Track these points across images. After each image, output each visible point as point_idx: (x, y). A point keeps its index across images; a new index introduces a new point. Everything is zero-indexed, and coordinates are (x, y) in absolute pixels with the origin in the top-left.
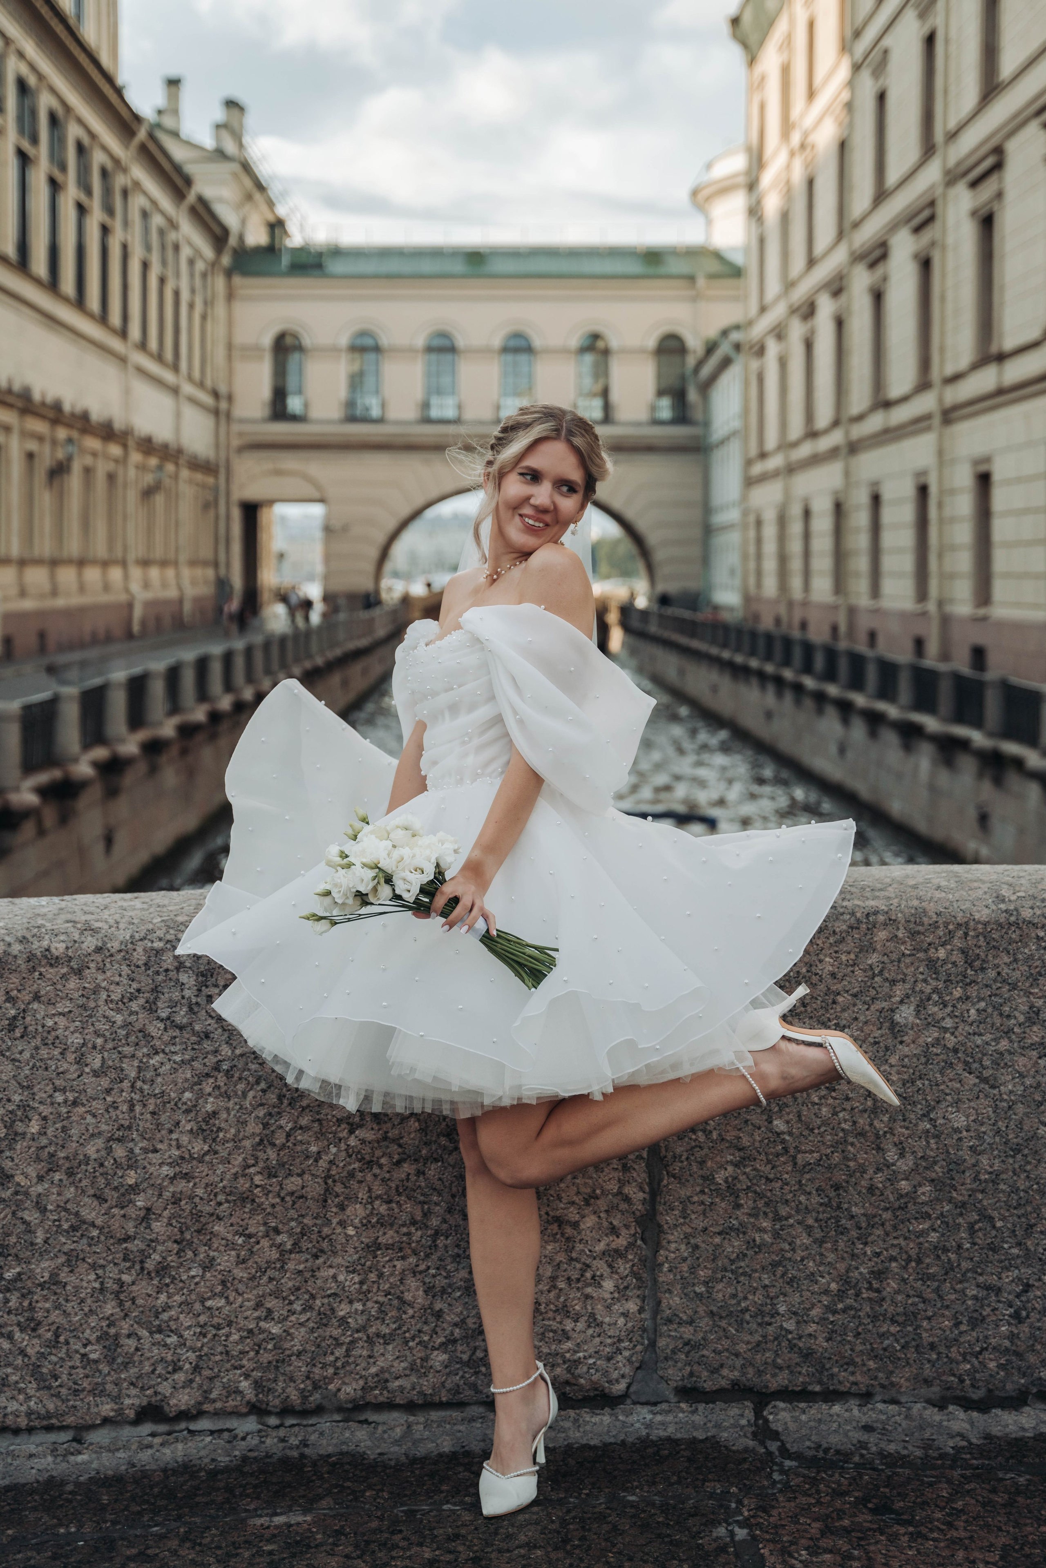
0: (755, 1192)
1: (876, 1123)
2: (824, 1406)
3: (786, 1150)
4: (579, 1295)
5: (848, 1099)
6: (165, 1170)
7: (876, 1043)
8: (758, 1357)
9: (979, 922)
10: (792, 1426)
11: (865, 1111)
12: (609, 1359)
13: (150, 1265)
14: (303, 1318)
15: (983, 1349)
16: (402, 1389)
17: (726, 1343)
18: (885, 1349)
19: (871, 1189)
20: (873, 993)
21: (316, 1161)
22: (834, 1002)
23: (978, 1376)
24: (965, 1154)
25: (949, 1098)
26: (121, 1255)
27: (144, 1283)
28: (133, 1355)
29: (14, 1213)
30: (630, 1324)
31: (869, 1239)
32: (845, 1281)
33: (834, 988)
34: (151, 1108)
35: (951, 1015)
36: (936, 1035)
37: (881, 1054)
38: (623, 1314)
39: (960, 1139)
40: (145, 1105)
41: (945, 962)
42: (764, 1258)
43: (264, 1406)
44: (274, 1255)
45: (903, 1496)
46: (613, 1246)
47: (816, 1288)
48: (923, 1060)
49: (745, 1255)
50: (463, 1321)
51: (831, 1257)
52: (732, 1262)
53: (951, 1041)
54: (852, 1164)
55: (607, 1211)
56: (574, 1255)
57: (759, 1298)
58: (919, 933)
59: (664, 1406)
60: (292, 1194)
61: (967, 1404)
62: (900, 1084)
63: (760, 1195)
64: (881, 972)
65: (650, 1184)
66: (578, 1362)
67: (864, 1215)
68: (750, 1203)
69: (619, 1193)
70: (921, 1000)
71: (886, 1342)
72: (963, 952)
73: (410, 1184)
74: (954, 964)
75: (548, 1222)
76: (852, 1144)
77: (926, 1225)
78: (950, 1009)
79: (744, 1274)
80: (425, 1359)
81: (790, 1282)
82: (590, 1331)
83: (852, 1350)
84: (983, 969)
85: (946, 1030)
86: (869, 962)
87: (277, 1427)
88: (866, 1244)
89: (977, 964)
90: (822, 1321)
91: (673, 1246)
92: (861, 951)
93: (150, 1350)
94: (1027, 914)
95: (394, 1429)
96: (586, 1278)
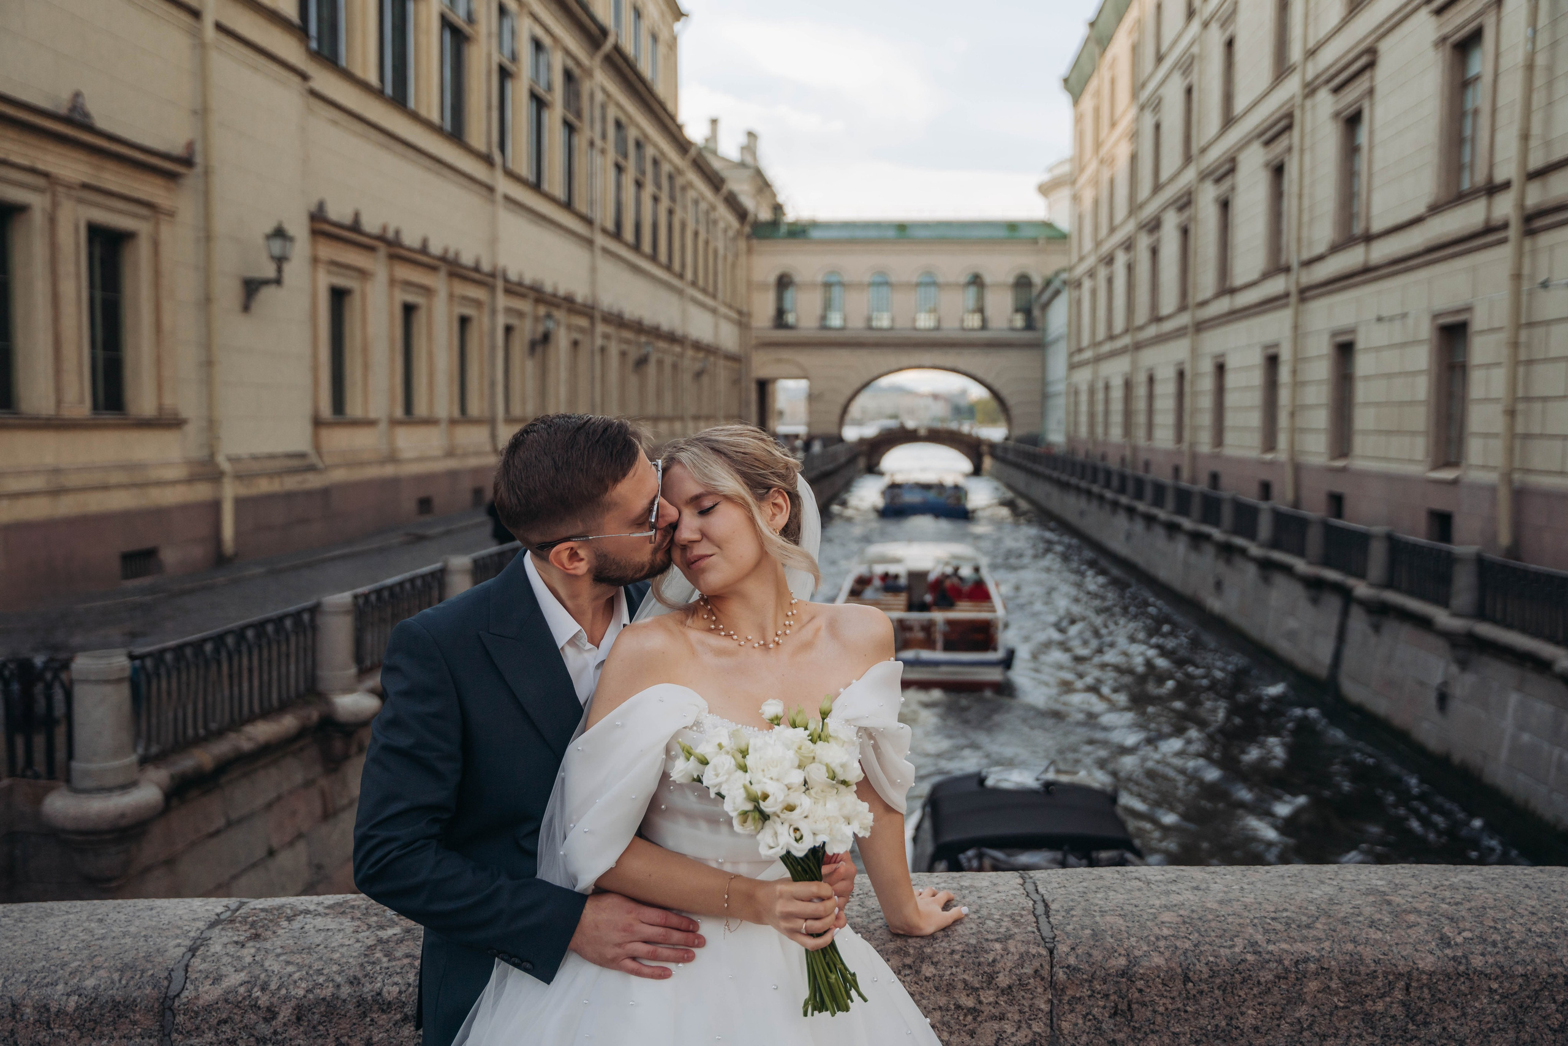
9: (1424, 972)
41: (1383, 1015)
58: (1354, 983)
64: (1310, 1027)
72: (1404, 1005)
74: (1393, 1017)
84: (1426, 1024)
86: (1297, 1015)
89: (1420, 1018)
92: (1289, 1002)
94: (1477, 962)
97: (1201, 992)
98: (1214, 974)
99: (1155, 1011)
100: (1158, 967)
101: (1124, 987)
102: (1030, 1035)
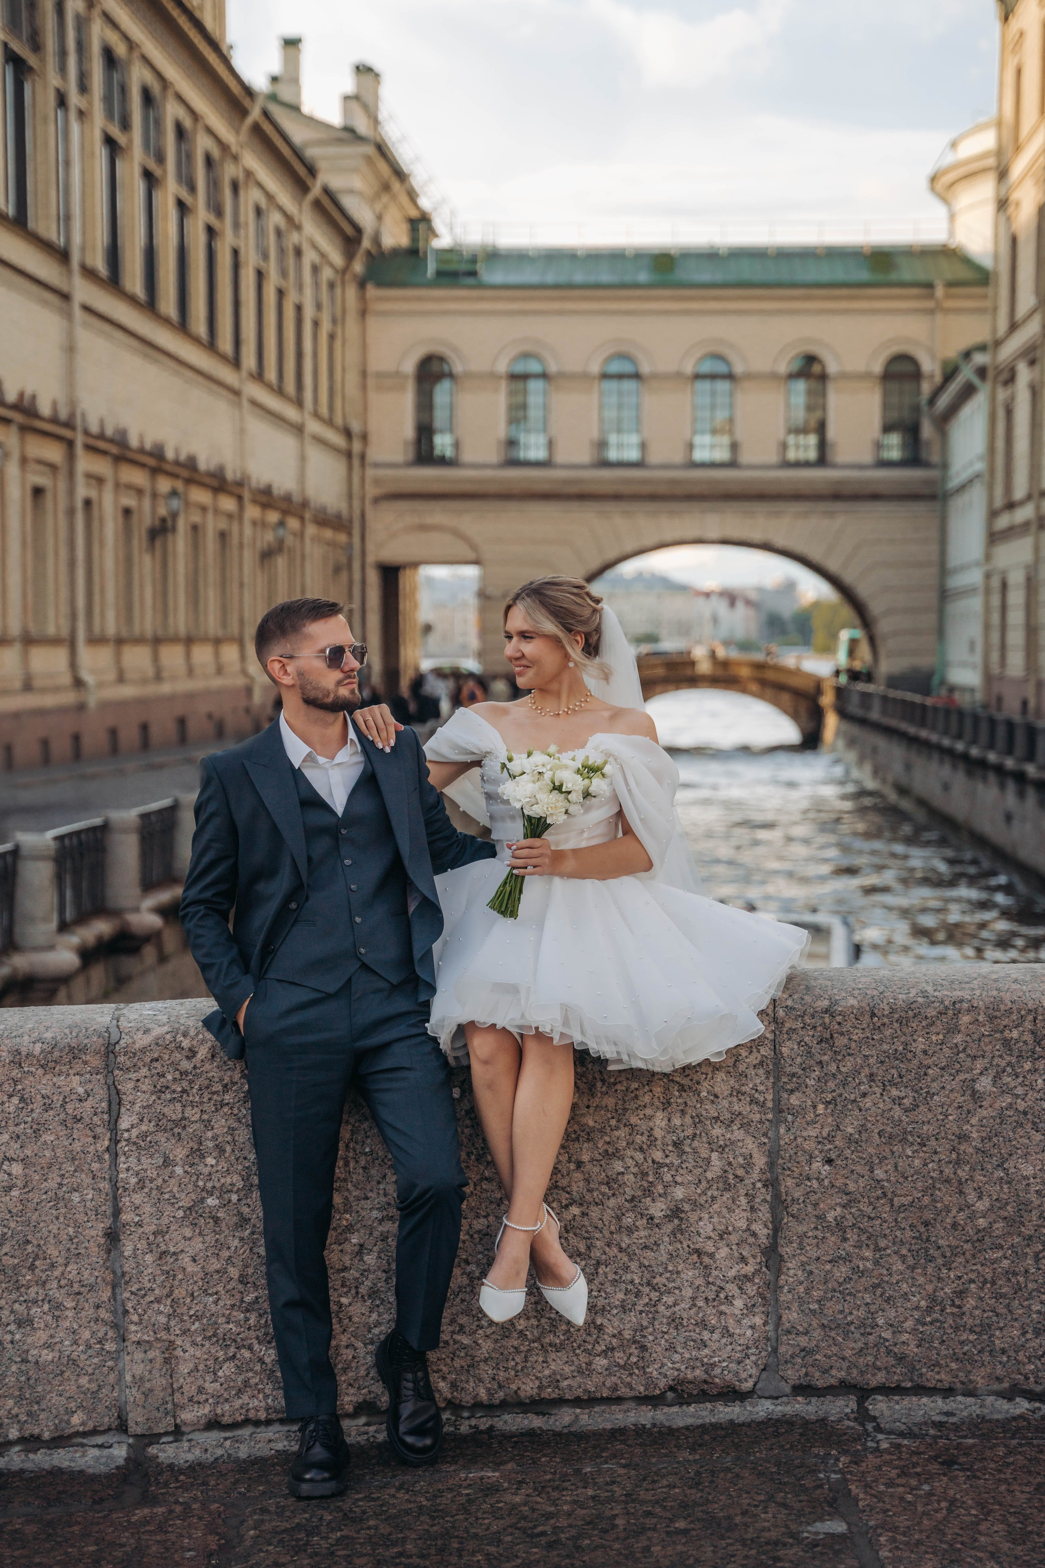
0: (859, 1228)
1: (959, 1172)
2: (914, 1398)
3: (885, 1194)
4: (714, 1311)
5: (936, 1153)
6: (375, 1214)
7: (960, 1107)
8: (861, 1360)
10: (887, 1413)
11: (950, 1162)
12: (739, 1363)
13: (363, 1290)
14: (489, 1331)
16: (570, 1387)
17: (835, 1349)
18: (965, 1354)
19: (955, 1225)
20: (957, 1066)
21: (499, 1205)
22: (926, 1074)
23: (1040, 1374)
24: (1033, 1197)
25: (1019, 1151)
26: (339, 1282)
27: (359, 1304)
28: (351, 1361)
29: (251, 1249)
30: (756, 1335)
31: (953, 1265)
32: (933, 1299)
33: (925, 1062)
34: (363, 1163)
35: (1022, 1084)
36: (1009, 1100)
37: (964, 1116)
38: (751, 1327)
39: (1028, 1185)
40: (357, 1162)
41: (1017, 1041)
42: (866, 1281)
43: (457, 1402)
44: (465, 1281)
45: (966, 1454)
46: (743, 1272)
47: (909, 1305)
48: (998, 1121)
49: (851, 1279)
50: (620, 1333)
51: (921, 1280)
52: (840, 1284)
53: (1021, 1105)
54: (939, 1205)
55: (737, 1244)
56: (711, 1280)
57: (862, 1313)
58: (996, 1017)
59: (785, 1399)
60: (479, 1232)
61: (1031, 1396)
62: (979, 1140)
63: (863, 1231)
64: (964, 1050)
65: (772, 1222)
66: (714, 1365)
67: (949, 1246)
68: (855, 1237)
69: (748, 1229)
70: (998, 1072)
71: (966, 1348)
72: (1033, 1033)
73: (575, 1224)
74: (1025, 1042)
75: (689, 1253)
76: (939, 1189)
77: (1000, 1254)
78: (1020, 1079)
79: (850, 1294)
80: (589, 1364)
81: (888, 1300)
82: (724, 1340)
83: (938, 1354)
85: (1017, 1096)
86: (955, 1041)
87: (469, 1418)
88: (950, 1269)
90: (913, 1331)
91: (792, 1272)
92: (948, 1032)
93: (364, 1358)
95: (564, 1418)
96: (721, 1298)
97: (884, 1025)
98: (893, 1011)
99: (850, 1039)
100: (852, 1006)
101: (827, 1020)
102: (759, 1057)
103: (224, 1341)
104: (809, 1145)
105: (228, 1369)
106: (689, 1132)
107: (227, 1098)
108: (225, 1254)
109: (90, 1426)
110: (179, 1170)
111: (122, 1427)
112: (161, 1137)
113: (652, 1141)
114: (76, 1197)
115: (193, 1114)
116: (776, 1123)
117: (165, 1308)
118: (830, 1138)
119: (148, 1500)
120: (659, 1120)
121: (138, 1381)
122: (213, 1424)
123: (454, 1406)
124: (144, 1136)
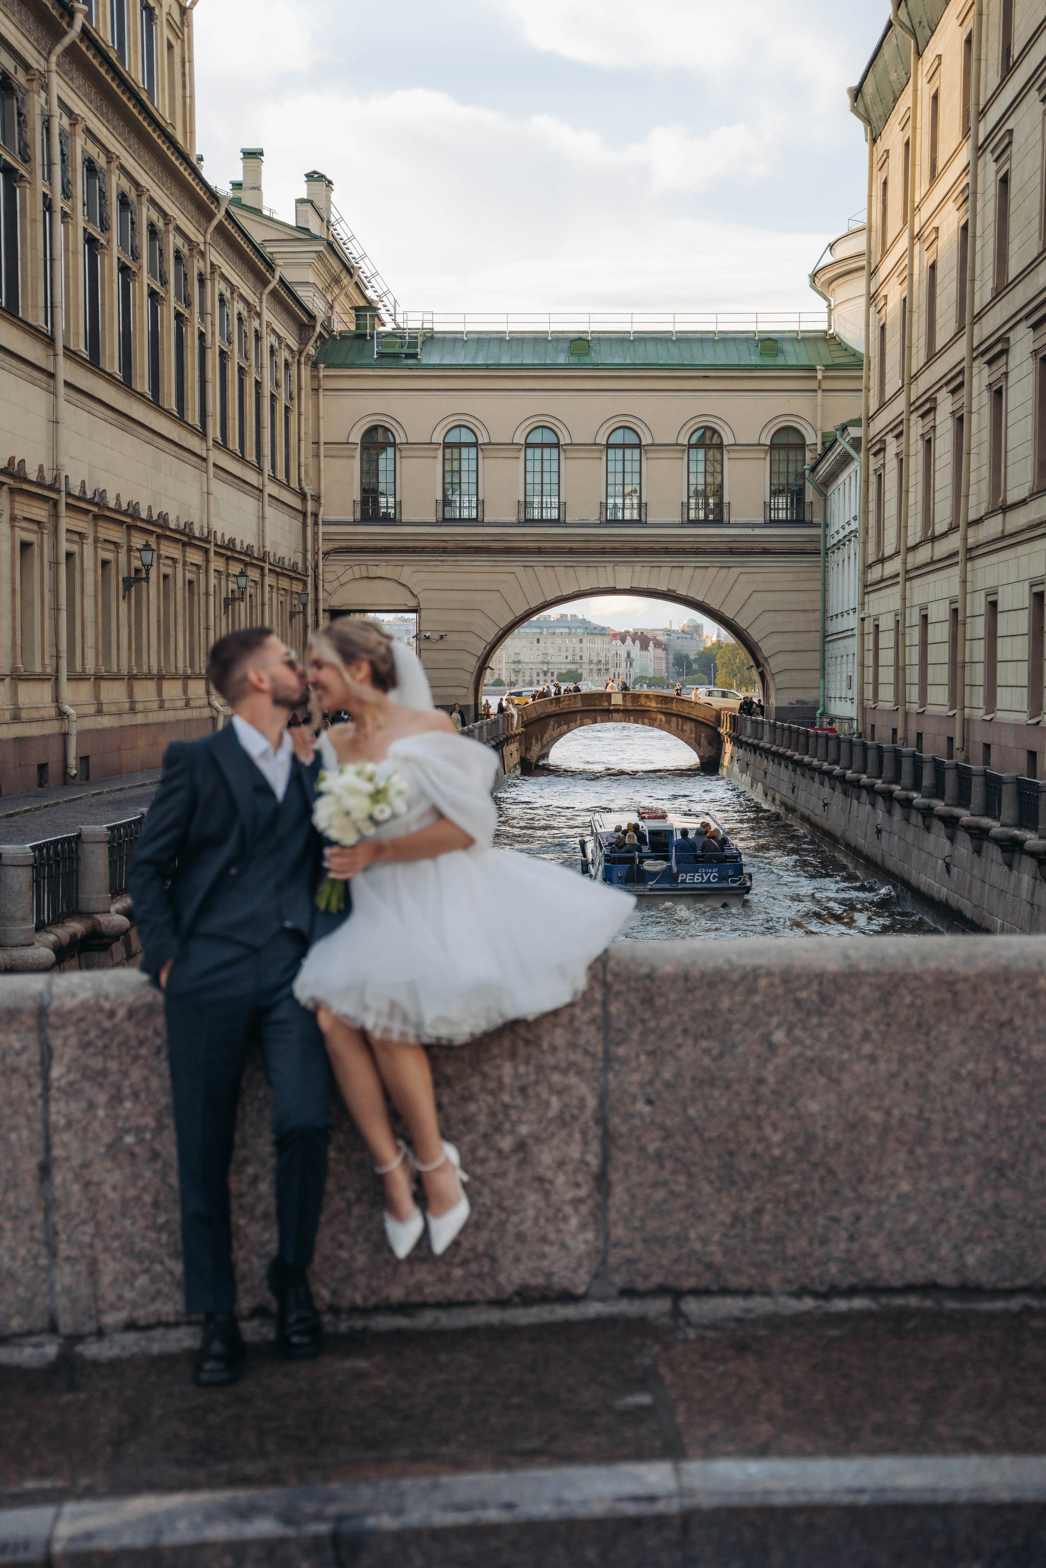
0: (675, 1158)
1: (758, 1110)
2: (720, 1299)
3: (696, 1129)
4: (553, 1229)
7: (758, 1056)
8: (676, 1268)
9: (830, 973)
10: (697, 1311)
11: (751, 1102)
12: (574, 1272)
13: (257, 1213)
15: (829, 1261)
16: (432, 1293)
17: (654, 1259)
18: (762, 1262)
19: (754, 1155)
20: (757, 1022)
23: (824, 1277)
24: (819, 1130)
25: (808, 1092)
27: (254, 1225)
28: (248, 1273)
29: (164, 1180)
30: (588, 1248)
31: (752, 1189)
32: (736, 1216)
33: (730, 1019)
35: (810, 1037)
36: (800, 1050)
37: (763, 1064)
38: (584, 1241)
39: (815, 1120)
41: (806, 1000)
42: (680, 1202)
43: (337, 1306)
44: (342, 1205)
45: (758, 1342)
46: (577, 1195)
47: (716, 1221)
48: (791, 1067)
49: (667, 1200)
50: (474, 1247)
51: (726, 1200)
52: (659, 1205)
53: (809, 1054)
54: (741, 1138)
55: (573, 1173)
56: (550, 1202)
57: (676, 1229)
58: (789, 981)
59: (612, 1301)
61: (816, 1295)
62: (775, 1084)
63: (677, 1160)
64: (763, 1008)
65: (602, 1154)
66: (553, 1273)
67: (749, 1172)
68: (671, 1165)
69: (582, 1160)
70: (790, 1027)
71: (763, 1256)
72: (819, 994)
74: (813, 1002)
75: (532, 1180)
76: (741, 1125)
77: (791, 1178)
78: (809, 1032)
79: (667, 1213)
80: (448, 1273)
81: (698, 1218)
82: (561, 1253)
84: (832, 1005)
85: (806, 1047)
86: (755, 1001)
87: (347, 1319)
88: (750, 1191)
89: (828, 1001)
90: (720, 1243)
91: (618, 1196)
92: (749, 994)
94: (863, 967)
95: (427, 1319)
96: (558, 1217)
97: (696, 988)
98: (703, 976)
99: (667, 1000)
100: (670, 972)
101: (648, 985)
102: (591, 1014)
103: (139, 1256)
104: (633, 1089)
105: (142, 1280)
106: (532, 1078)
107: (143, 1051)
108: (140, 1183)
109: (26, 1327)
110: (101, 1113)
111: (53, 1328)
112: (87, 1086)
113: (501, 1086)
114: (13, 1136)
115: (113, 1065)
116: (605, 1070)
117: (89, 1229)
118: (651, 1083)
119: (72, 1386)
120: (507, 1070)
121: (67, 1291)
122: (131, 1326)
123: (335, 1310)
124: (71, 1084)
